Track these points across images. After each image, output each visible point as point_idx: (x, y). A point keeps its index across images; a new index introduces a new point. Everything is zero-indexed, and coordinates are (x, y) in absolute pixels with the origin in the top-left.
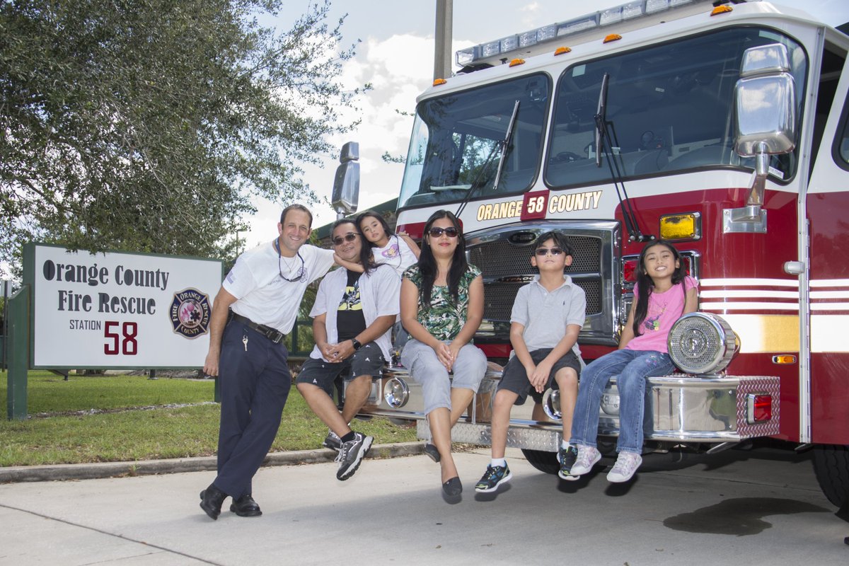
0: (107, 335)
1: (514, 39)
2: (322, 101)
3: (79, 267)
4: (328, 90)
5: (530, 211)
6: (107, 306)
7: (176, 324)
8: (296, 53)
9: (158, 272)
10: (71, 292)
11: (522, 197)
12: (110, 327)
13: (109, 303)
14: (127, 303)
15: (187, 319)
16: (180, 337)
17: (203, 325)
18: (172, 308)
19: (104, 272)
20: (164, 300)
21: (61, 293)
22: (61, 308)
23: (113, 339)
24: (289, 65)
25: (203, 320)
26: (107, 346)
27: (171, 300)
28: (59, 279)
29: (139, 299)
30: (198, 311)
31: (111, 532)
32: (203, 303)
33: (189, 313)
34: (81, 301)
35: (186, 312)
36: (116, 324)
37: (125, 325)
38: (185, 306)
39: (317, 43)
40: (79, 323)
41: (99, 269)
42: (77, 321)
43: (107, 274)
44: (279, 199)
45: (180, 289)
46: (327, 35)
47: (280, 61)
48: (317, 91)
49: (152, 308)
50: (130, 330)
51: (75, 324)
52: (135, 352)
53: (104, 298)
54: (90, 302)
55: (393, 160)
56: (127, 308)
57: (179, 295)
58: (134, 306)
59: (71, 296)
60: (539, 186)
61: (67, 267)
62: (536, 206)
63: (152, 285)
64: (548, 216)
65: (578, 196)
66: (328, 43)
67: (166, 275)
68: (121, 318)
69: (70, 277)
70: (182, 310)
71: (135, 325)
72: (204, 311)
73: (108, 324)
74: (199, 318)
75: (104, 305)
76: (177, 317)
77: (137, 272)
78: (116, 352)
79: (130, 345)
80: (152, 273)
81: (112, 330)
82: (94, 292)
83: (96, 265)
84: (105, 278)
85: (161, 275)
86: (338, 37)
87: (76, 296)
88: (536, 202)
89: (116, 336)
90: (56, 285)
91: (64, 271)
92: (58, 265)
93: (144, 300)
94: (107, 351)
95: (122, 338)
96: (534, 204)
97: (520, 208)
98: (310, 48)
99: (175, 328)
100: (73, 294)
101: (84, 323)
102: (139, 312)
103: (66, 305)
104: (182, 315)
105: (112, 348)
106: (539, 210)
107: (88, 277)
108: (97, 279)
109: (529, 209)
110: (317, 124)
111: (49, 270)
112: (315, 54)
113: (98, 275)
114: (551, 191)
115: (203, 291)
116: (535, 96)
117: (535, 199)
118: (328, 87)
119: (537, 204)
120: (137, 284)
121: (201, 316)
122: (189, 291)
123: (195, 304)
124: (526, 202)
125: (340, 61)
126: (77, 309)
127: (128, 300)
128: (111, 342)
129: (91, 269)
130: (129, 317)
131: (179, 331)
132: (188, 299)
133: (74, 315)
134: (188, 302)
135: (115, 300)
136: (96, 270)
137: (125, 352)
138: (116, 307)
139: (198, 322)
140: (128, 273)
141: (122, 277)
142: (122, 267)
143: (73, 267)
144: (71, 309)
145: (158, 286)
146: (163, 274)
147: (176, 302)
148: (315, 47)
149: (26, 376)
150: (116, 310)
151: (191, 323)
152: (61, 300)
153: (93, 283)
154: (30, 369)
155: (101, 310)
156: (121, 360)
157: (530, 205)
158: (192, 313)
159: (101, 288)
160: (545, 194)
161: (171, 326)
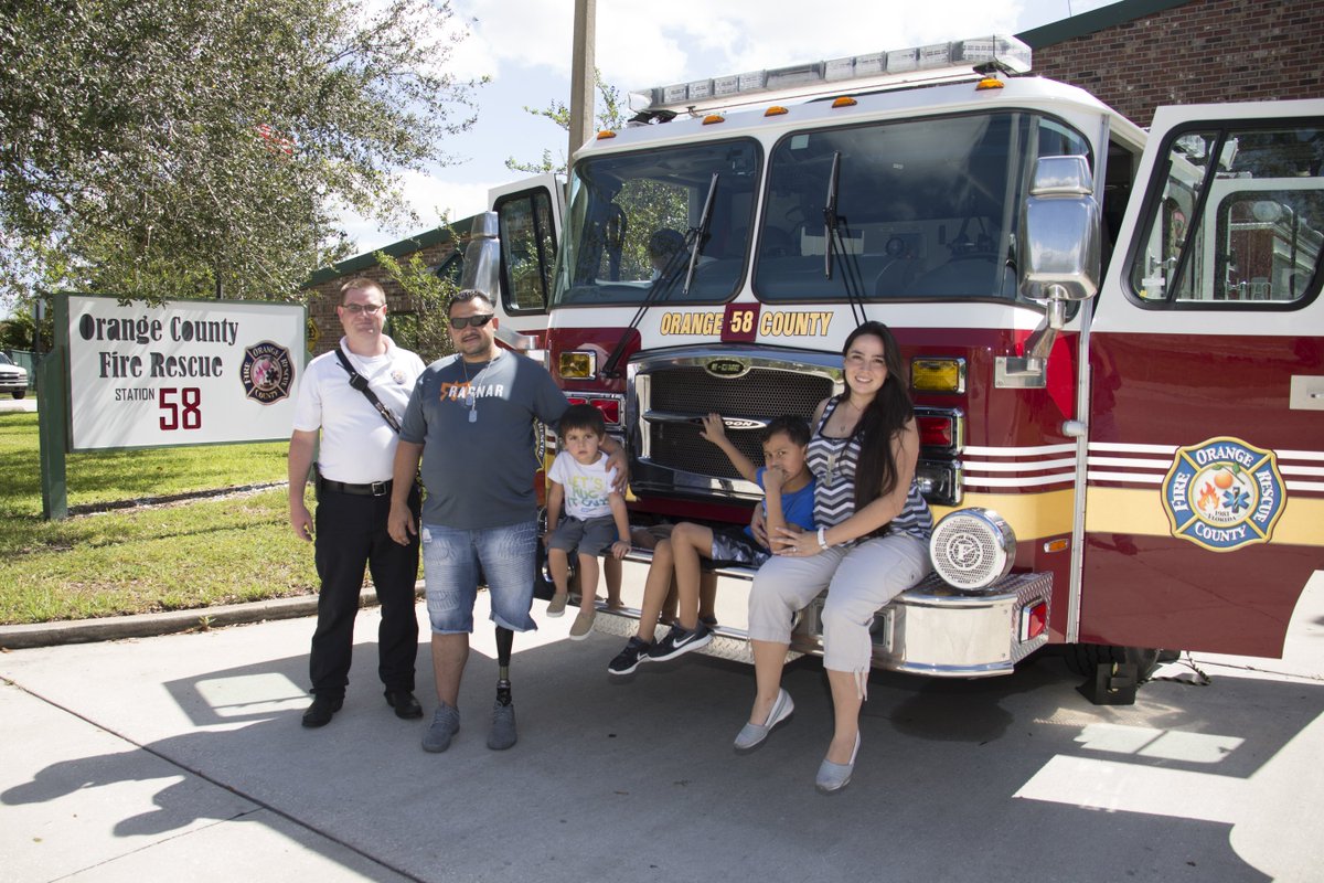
0: (163, 405)
1: (707, 84)
2: (429, 94)
3: (125, 321)
4: (435, 82)
5: (734, 329)
6: (161, 369)
7: (248, 387)
8: (395, 34)
9: (225, 323)
10: (115, 353)
11: (722, 309)
12: (167, 395)
13: (164, 365)
14: (186, 364)
15: (261, 381)
16: (254, 402)
17: (282, 387)
18: (243, 367)
19: (157, 326)
20: (233, 357)
21: (103, 355)
22: (104, 375)
23: (170, 410)
24: (386, 48)
25: (282, 381)
26: (163, 420)
27: (242, 356)
28: (100, 338)
29: (201, 359)
30: (275, 369)
31: (186, 764)
32: (283, 358)
33: (265, 372)
34: (128, 364)
35: (261, 371)
36: (174, 391)
37: (185, 391)
38: (260, 363)
39: (422, 21)
40: (127, 392)
41: (149, 321)
42: (124, 390)
43: (160, 328)
44: (373, 213)
45: (253, 343)
46: (434, 11)
47: (374, 42)
48: (422, 82)
49: (218, 369)
50: (191, 398)
51: (122, 394)
52: (198, 425)
53: (157, 358)
54: (140, 365)
55: (519, 168)
56: (187, 370)
57: (251, 350)
58: (196, 367)
59: (115, 358)
60: (746, 295)
61: (110, 322)
62: (742, 323)
63: (218, 340)
64: (759, 339)
65: (800, 316)
66: (435, 21)
67: (234, 326)
68: (179, 383)
69: (113, 334)
70: (256, 369)
71: (197, 391)
72: (283, 369)
73: (163, 392)
74: (277, 379)
75: (158, 368)
76: (249, 379)
77: (197, 323)
78: (175, 426)
79: (192, 417)
80: (217, 324)
81: (169, 398)
82: (144, 352)
83: (145, 317)
84: (158, 333)
85: (228, 327)
86: (448, 13)
87: (122, 358)
88: (742, 317)
89: (174, 406)
90: (95, 346)
91: (105, 328)
92: (99, 320)
93: (207, 359)
94: (164, 426)
95: (181, 408)
96: (739, 320)
97: (720, 324)
98: (412, 27)
99: (248, 392)
100: (118, 355)
101: (133, 392)
102: (202, 375)
103: (110, 370)
104: (255, 375)
105: (169, 422)
106: (746, 330)
107: (136, 333)
108: (148, 335)
109: (733, 326)
110: (422, 123)
111: (87, 327)
112: (419, 34)
113: (149, 332)
114: (762, 305)
115: (281, 343)
116: (739, 168)
117: (740, 313)
118: (436, 78)
119: (743, 321)
120: (198, 339)
121: (280, 376)
122: (264, 345)
123: (271, 361)
124: (728, 317)
125: (450, 44)
126: (124, 375)
127: (187, 359)
128: (168, 413)
129: (139, 323)
130: (189, 382)
131: (253, 395)
132: (262, 356)
133: (120, 382)
134: (264, 358)
135: (172, 361)
136: (146, 325)
137: (186, 426)
138: (173, 369)
139: (276, 384)
140: (187, 325)
141: (179, 332)
142: (179, 318)
143: (117, 321)
144: (116, 375)
145: (225, 340)
146: (231, 324)
147: (248, 359)
148: (419, 25)
149: (63, 462)
150: (173, 373)
151: (267, 386)
152: (104, 364)
153: (144, 341)
154: (68, 452)
155: (154, 375)
156: (180, 435)
157: (734, 321)
158: (268, 373)
159: (154, 347)
160: (755, 308)
161: (243, 389)
